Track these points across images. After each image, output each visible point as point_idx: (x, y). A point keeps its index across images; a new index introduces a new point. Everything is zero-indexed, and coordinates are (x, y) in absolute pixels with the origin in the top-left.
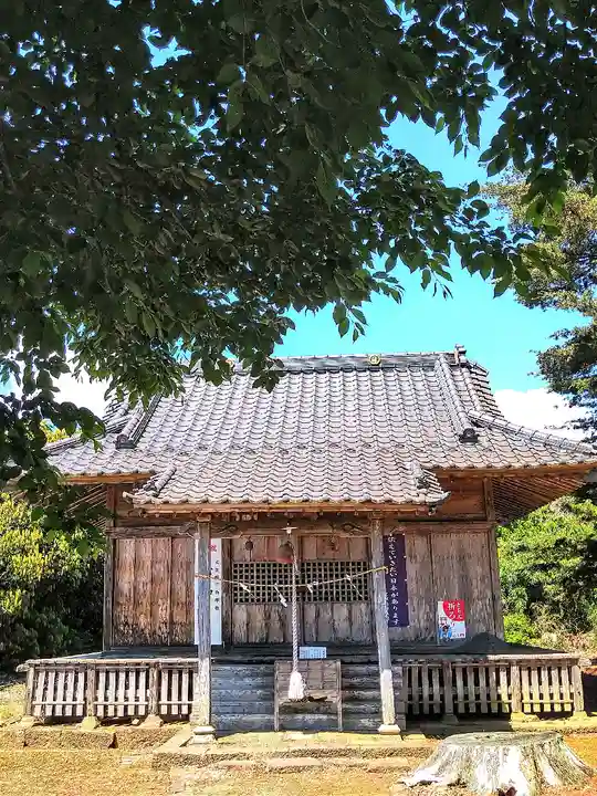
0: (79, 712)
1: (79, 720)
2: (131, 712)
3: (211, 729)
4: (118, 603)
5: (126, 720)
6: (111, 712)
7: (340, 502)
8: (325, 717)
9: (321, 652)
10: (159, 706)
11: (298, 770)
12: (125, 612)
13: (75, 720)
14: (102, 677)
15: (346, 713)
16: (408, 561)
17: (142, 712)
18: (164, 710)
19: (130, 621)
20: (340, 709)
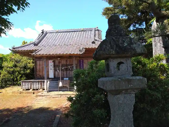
0: (30, 88)
1: (30, 90)
2: (38, 88)
3: (47, 91)
4: (37, 71)
5: (37, 90)
6: (34, 89)
7: (66, 54)
8: (66, 89)
9: (67, 79)
10: (42, 87)
11: (56, 97)
12: (38, 73)
13: (29, 90)
14: (33, 83)
15: (70, 88)
16: (84, 64)
17: (39, 88)
18: (43, 88)
19: (39, 74)
20: (69, 88)
